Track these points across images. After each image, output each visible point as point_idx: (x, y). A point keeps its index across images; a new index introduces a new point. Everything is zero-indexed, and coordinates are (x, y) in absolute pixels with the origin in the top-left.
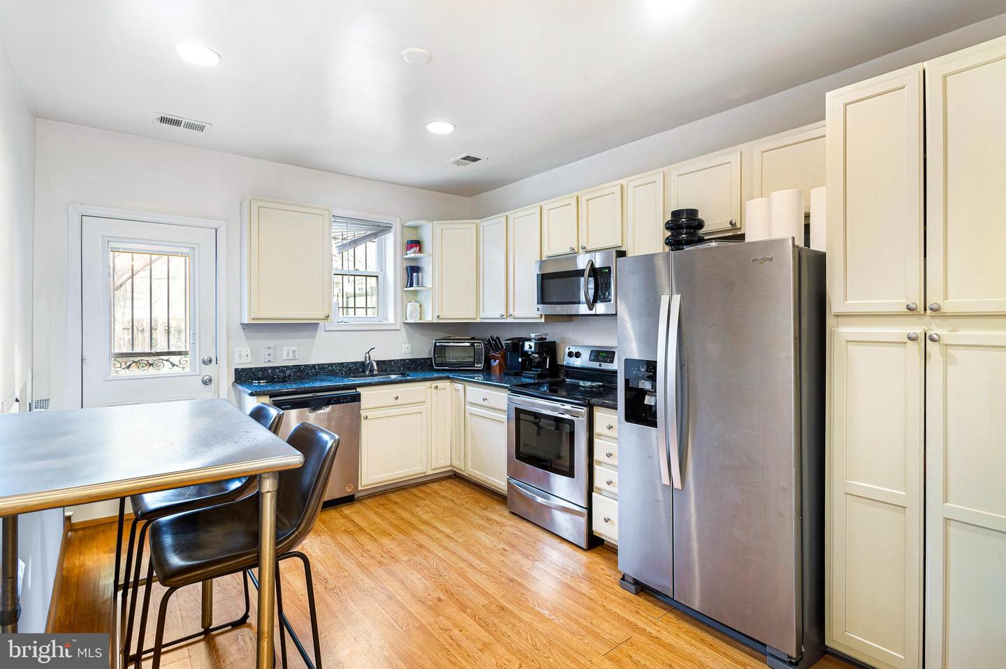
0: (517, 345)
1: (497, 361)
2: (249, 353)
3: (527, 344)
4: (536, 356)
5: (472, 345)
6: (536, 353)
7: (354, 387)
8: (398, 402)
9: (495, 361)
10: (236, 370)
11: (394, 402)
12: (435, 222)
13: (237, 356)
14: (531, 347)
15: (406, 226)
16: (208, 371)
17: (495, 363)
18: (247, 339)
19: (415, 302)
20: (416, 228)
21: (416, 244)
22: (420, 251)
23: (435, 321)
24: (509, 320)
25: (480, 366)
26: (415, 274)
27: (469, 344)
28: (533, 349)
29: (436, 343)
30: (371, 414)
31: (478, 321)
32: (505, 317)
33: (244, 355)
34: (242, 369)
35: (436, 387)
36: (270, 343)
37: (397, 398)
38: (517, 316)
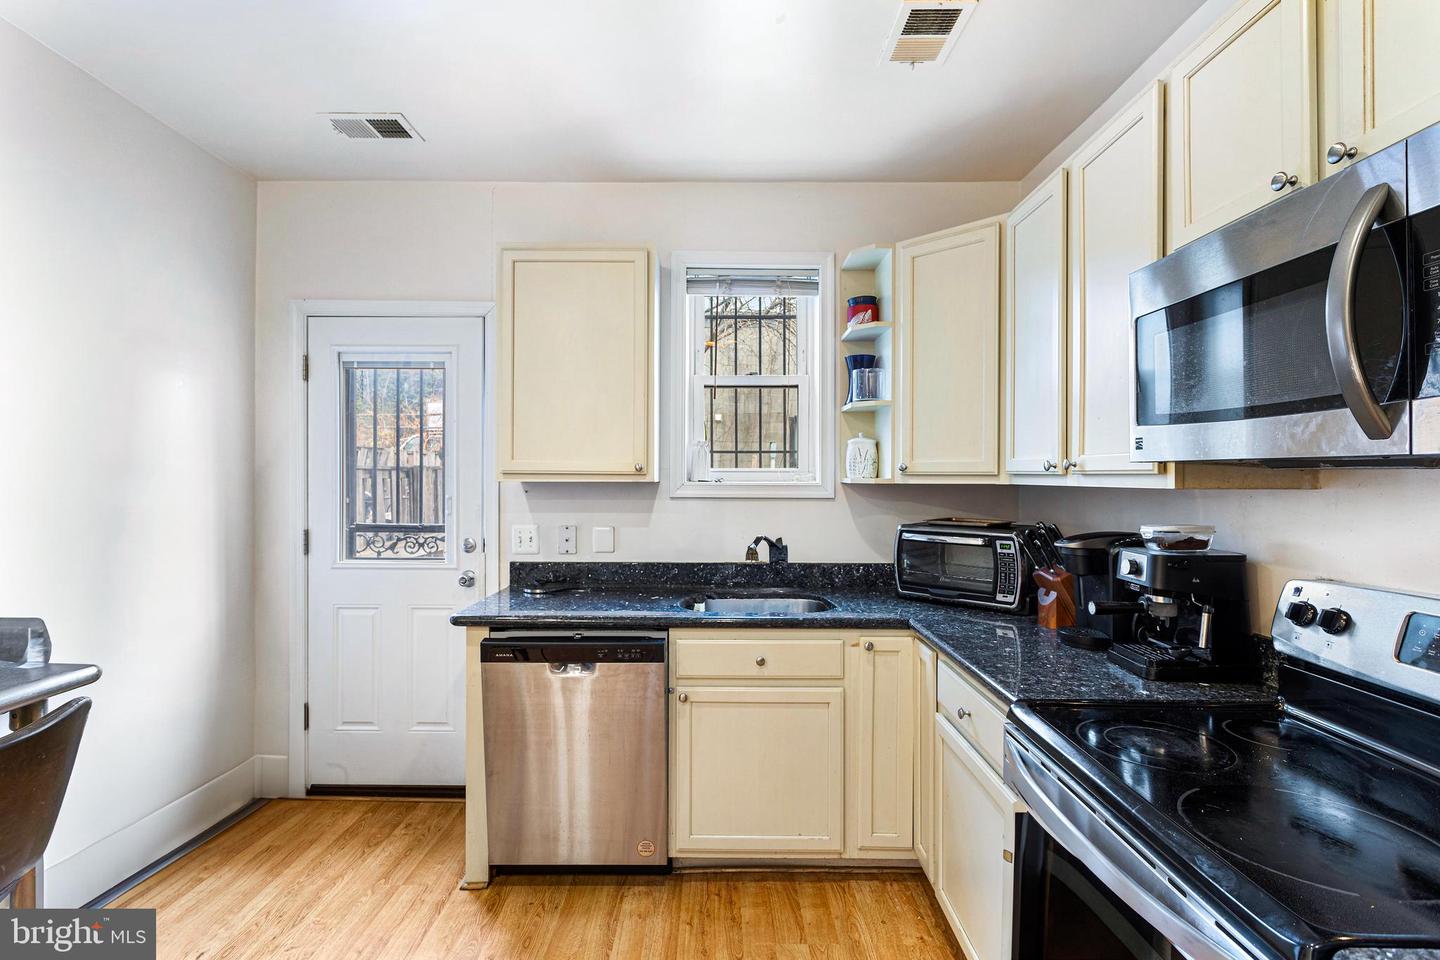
0: (1099, 554)
1: (1053, 595)
2: (534, 535)
3: (1127, 557)
4: (1160, 600)
5: (990, 543)
6: (1157, 593)
7: (664, 626)
8: (766, 671)
9: (1047, 594)
10: (512, 564)
11: (755, 671)
12: (899, 245)
13: (515, 541)
14: (1136, 569)
15: (844, 270)
16: (472, 564)
17: (1048, 599)
18: (532, 510)
19: (865, 436)
20: (871, 270)
21: (868, 305)
22: (876, 317)
23: (899, 480)
24: (1072, 481)
25: (1009, 600)
26: (855, 372)
27: (979, 542)
28: (1144, 578)
29: (902, 532)
30: (698, 692)
31: (1003, 480)
32: (1060, 470)
33: (526, 537)
34: (522, 564)
35: (870, 647)
36: (572, 519)
37: (761, 663)
38: (1089, 468)
